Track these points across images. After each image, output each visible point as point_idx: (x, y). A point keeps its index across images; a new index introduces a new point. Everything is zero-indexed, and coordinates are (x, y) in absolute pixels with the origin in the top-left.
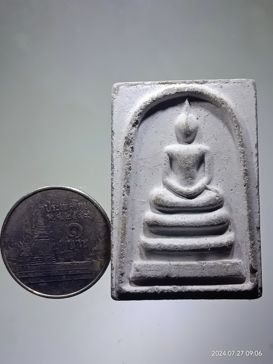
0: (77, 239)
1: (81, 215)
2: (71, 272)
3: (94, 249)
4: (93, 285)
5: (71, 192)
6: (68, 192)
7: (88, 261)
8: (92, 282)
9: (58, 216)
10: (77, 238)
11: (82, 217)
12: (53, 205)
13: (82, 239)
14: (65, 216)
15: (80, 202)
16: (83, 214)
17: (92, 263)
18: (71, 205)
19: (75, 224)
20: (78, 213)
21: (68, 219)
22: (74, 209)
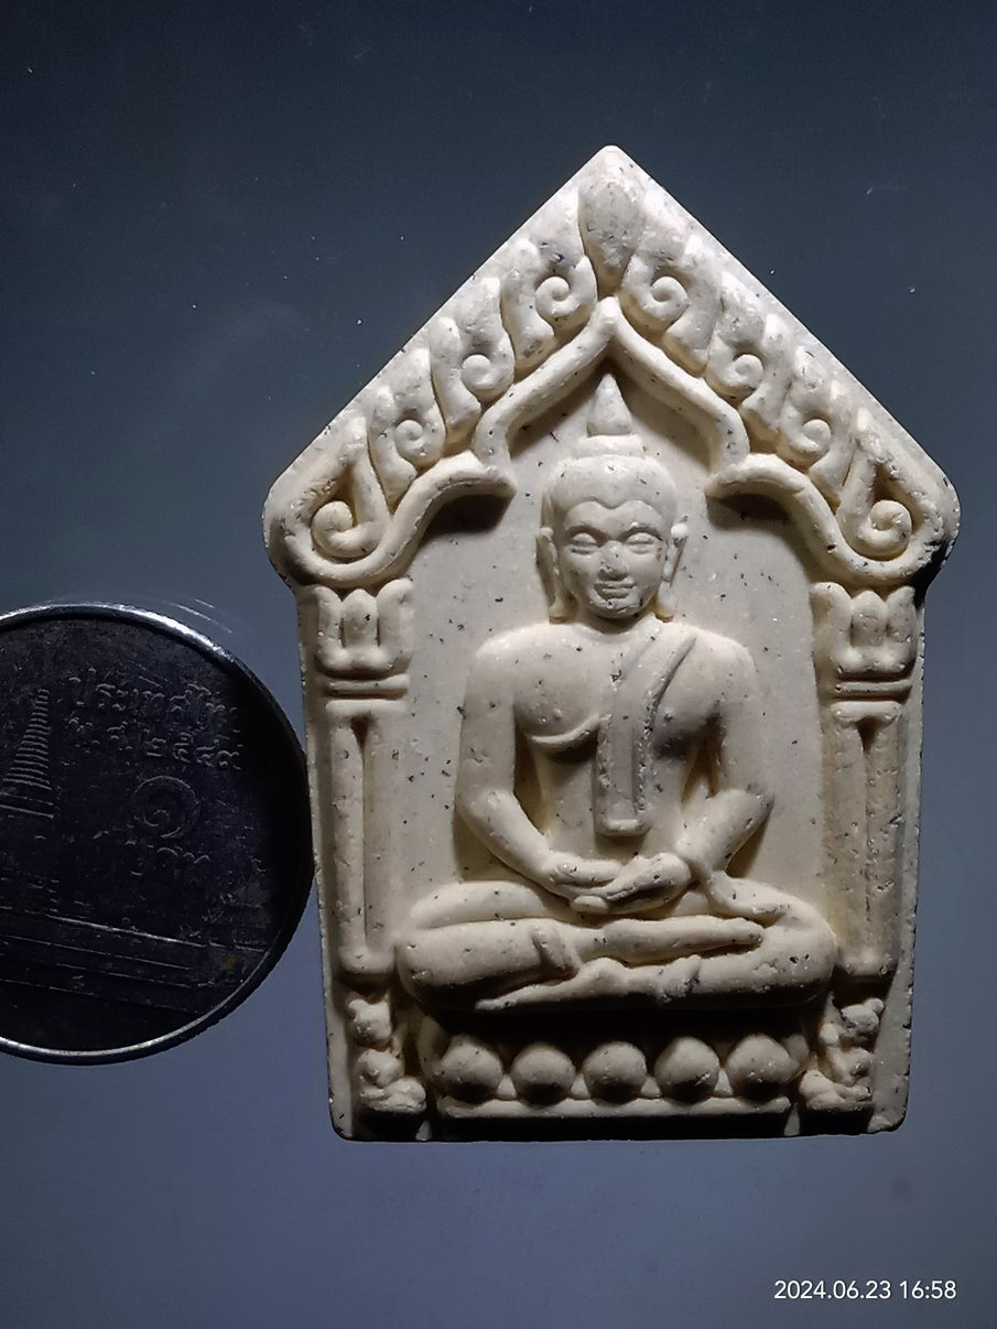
0: (170, 843)
1: (207, 752)
2: (110, 965)
3: (226, 898)
4: (184, 1041)
5: (190, 651)
6: (179, 647)
7: (190, 939)
8: (185, 1028)
9: (115, 732)
10: (168, 839)
11: (208, 760)
12: (105, 685)
13: (187, 849)
14: (143, 737)
15: (218, 701)
16: (215, 751)
17: (204, 954)
18: (178, 702)
19: (173, 782)
20: (199, 741)
21: (149, 754)
22: (187, 721)
